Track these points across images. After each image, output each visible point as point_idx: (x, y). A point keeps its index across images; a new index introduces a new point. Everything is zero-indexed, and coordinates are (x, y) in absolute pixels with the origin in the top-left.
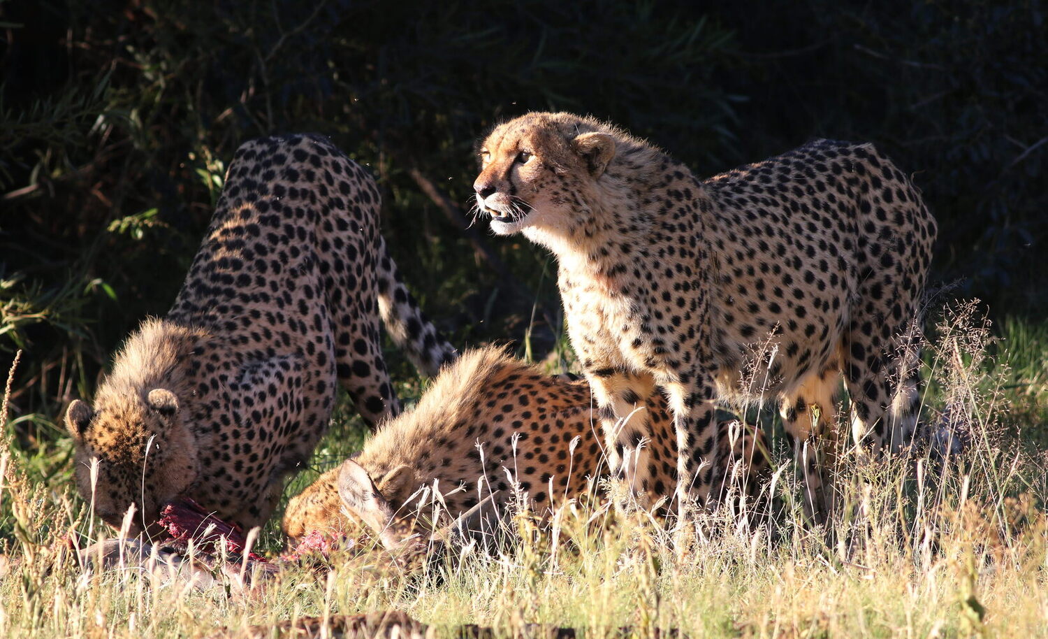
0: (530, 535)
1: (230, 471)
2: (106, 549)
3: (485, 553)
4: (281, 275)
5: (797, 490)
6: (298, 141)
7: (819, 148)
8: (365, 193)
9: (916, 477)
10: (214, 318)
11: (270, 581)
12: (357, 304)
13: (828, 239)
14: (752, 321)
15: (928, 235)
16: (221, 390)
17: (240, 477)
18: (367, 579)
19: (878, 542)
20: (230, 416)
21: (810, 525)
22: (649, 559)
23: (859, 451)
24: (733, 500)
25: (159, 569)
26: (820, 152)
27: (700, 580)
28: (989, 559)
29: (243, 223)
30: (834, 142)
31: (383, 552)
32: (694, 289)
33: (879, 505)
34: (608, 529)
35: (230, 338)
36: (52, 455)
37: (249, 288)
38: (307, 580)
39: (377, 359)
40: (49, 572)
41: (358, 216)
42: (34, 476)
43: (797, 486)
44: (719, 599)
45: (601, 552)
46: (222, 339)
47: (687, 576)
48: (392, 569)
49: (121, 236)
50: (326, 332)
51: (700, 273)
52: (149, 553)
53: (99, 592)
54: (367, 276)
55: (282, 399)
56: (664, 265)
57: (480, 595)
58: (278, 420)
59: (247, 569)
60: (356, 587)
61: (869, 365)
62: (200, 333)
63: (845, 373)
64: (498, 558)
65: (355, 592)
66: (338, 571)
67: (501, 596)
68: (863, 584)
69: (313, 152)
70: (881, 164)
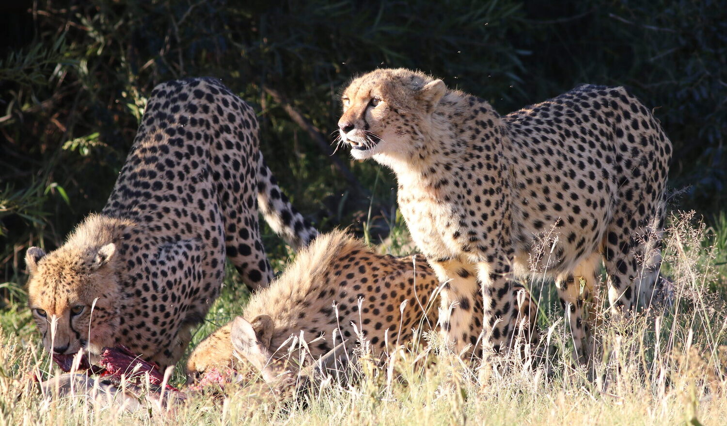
0: (371, 372)
1: (149, 324)
2: (61, 382)
3: (339, 385)
4: (185, 181)
5: (567, 340)
6: (197, 83)
7: (584, 91)
8: (247, 121)
9: (655, 330)
10: (136, 213)
11: (181, 406)
12: (241, 203)
13: (595, 157)
14: (541, 217)
15: (665, 153)
16: (144, 265)
17: (157, 329)
18: (252, 404)
19: (626, 378)
20: (150, 284)
21: (576, 365)
22: (459, 391)
23: (614, 311)
24: (520, 347)
25: (100, 396)
26: (584, 94)
27: (496, 405)
28: (706, 390)
29: (157, 144)
30: (595, 87)
31: (263, 384)
32: (498, 193)
33: (627, 350)
34: (429, 367)
35: (148, 226)
36: (21, 313)
37: (161, 191)
38: (208, 405)
39: (257, 242)
40: (19, 398)
41: (241, 138)
42: (8, 329)
43: (566, 336)
44: (510, 419)
45: (423, 384)
46: (144, 227)
47: (486, 402)
48: (270, 397)
49: (72, 152)
50: (218, 223)
51: (502, 181)
52: (93, 384)
53: (56, 413)
54: (248, 182)
55: (187, 272)
56: (475, 176)
57: (335, 416)
58: (184, 287)
59: (164, 396)
60: (244, 410)
61: (621, 249)
62: (127, 222)
63: (603, 254)
64: (348, 389)
65: (243, 414)
66: (231, 398)
67: (350, 417)
68: (615, 408)
69: (208, 91)
70: (630, 102)
